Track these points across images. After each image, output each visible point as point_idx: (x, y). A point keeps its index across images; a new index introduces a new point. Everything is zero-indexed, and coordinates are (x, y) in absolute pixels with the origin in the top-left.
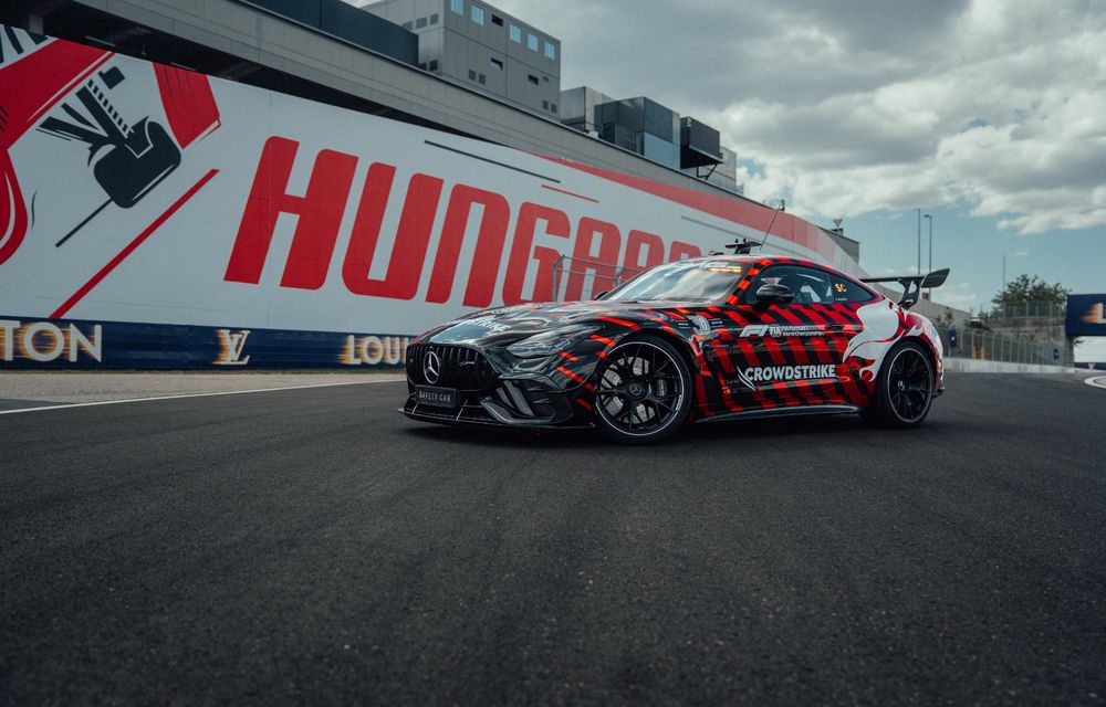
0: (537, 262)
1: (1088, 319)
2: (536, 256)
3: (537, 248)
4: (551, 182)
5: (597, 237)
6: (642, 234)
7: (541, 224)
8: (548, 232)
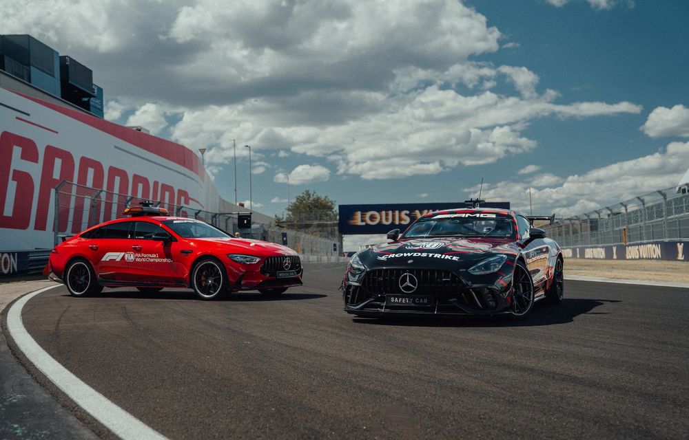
0: (15, 183)
1: (352, 222)
2: (13, 179)
3: (14, 170)
4: (23, 115)
5: (58, 162)
6: (90, 160)
7: (17, 151)
8: (23, 157)
